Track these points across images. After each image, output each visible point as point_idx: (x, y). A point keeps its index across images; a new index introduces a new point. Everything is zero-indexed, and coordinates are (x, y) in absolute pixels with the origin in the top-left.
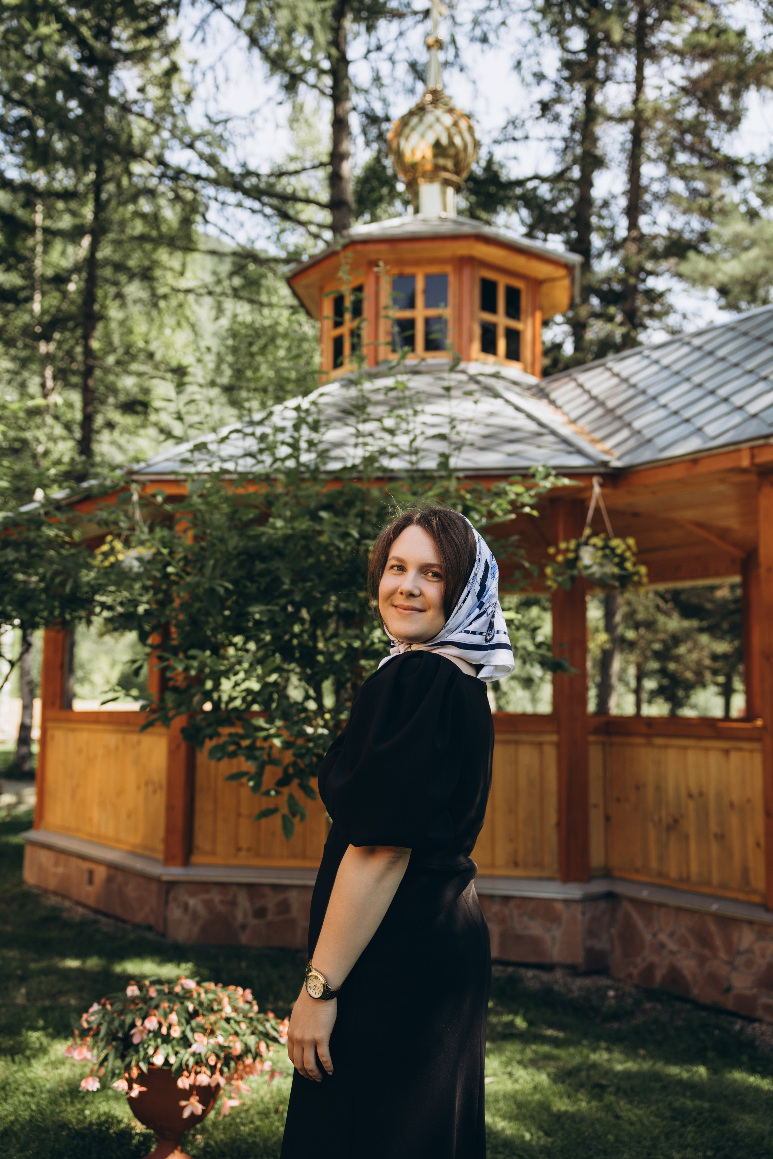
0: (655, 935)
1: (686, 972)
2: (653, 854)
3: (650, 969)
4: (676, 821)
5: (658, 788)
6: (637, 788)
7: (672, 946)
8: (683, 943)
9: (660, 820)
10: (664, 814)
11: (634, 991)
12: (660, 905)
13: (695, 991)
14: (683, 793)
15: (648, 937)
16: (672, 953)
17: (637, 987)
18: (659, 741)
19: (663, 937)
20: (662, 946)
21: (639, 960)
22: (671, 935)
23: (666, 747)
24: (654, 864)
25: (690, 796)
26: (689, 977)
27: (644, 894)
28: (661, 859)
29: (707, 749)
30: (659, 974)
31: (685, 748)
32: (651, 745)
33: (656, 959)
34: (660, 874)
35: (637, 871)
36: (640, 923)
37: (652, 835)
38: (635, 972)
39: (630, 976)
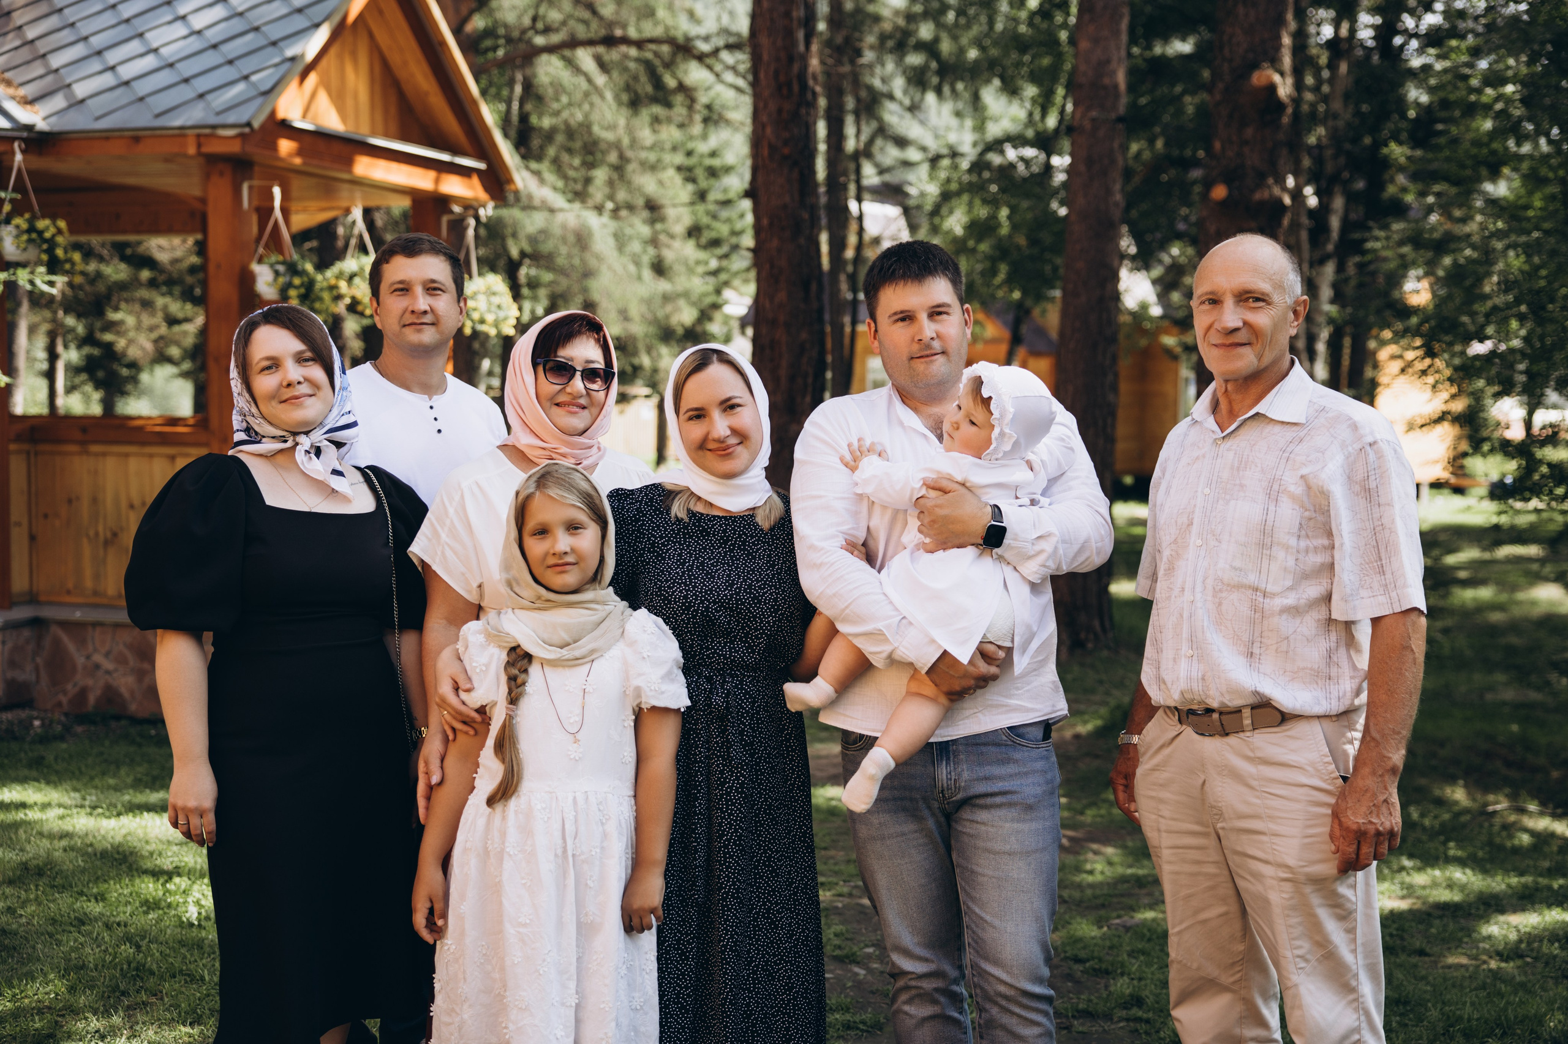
0: (88, 657)
1: (124, 691)
2: (88, 572)
3: (83, 692)
4: (115, 535)
5: (95, 500)
6: (70, 501)
7: (108, 665)
8: (121, 660)
9: (97, 534)
10: (101, 529)
11: (63, 718)
12: (95, 625)
13: (133, 707)
14: (124, 504)
15: (80, 660)
16: (108, 672)
17: (66, 715)
18: (95, 448)
19: (98, 658)
20: (97, 666)
21: (69, 687)
22: (107, 655)
23: (104, 454)
24: (89, 583)
25: (132, 507)
26: (126, 694)
27: (78, 615)
28: (97, 577)
29: (151, 456)
30: (92, 699)
31: (127, 455)
32: (87, 453)
33: (90, 682)
34: (96, 593)
35: (69, 592)
36: (71, 647)
37: (87, 551)
38: (64, 700)
39: (59, 704)
